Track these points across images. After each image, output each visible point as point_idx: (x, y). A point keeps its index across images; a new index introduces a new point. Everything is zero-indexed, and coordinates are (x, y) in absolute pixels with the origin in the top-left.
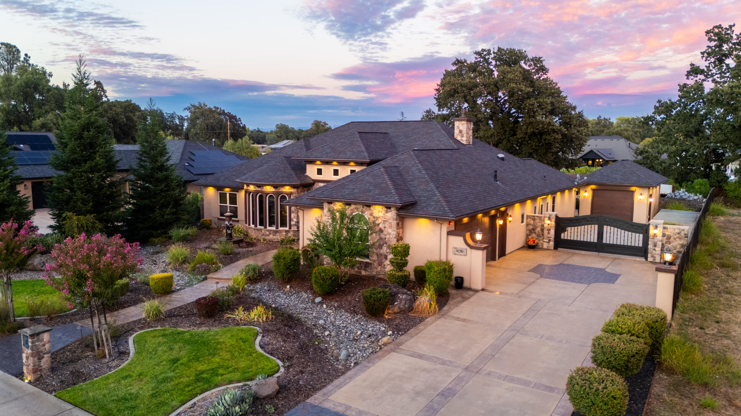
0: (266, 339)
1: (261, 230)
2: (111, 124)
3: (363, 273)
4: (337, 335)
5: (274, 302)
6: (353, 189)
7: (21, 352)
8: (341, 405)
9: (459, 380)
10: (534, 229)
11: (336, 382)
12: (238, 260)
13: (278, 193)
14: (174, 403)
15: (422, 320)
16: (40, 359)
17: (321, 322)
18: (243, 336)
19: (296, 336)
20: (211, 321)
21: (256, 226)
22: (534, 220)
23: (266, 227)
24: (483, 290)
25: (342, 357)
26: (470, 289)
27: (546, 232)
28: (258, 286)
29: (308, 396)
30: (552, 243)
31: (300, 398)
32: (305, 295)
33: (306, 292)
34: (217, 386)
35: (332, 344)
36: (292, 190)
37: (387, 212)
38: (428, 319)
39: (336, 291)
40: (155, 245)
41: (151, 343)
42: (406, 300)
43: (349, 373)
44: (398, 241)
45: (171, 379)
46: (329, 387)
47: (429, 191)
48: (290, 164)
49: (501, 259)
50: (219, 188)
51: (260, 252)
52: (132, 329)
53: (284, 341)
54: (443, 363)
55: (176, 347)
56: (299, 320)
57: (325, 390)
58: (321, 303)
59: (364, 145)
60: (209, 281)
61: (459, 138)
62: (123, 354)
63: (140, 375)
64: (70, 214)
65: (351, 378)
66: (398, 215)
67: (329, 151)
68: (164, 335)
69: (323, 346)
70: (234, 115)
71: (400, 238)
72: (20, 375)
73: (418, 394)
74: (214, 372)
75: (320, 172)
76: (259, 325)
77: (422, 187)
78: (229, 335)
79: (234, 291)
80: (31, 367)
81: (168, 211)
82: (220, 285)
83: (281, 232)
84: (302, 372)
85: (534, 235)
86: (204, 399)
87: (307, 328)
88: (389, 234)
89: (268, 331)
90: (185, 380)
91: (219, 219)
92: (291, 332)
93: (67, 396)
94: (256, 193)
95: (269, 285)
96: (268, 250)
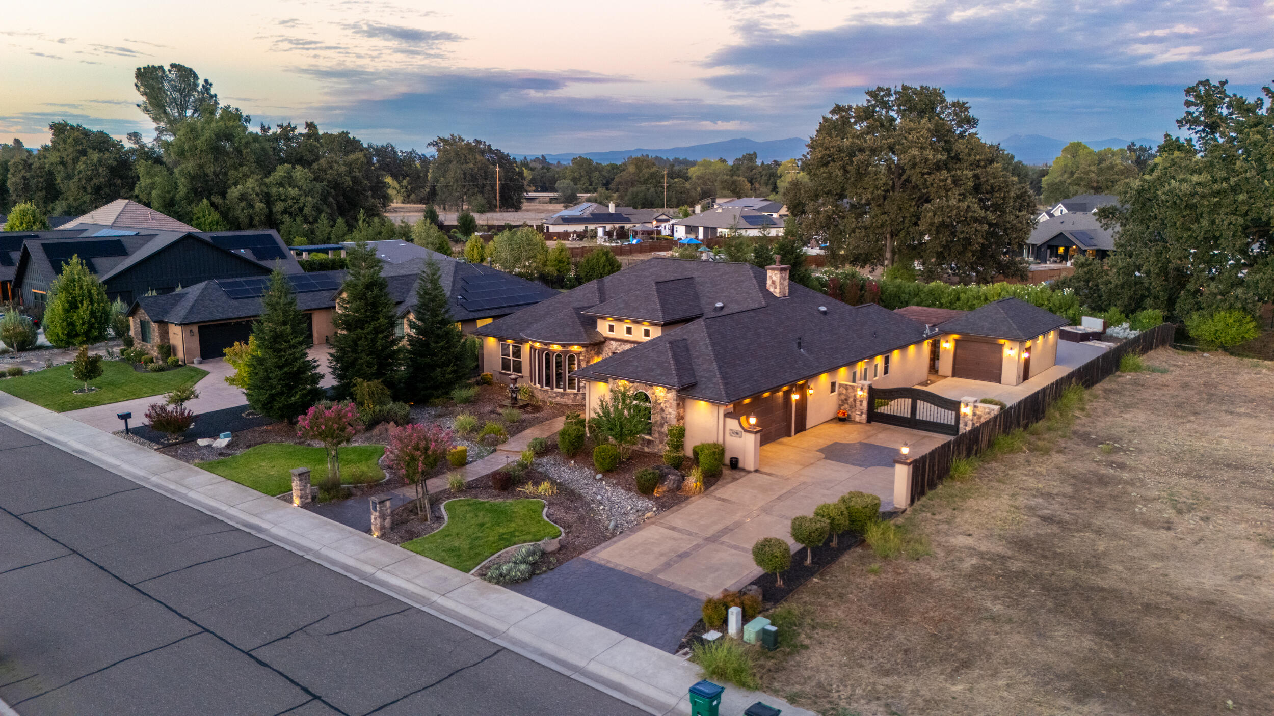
0: (552, 511)
1: (547, 391)
2: (332, 191)
3: (646, 449)
4: (611, 509)
5: (560, 477)
6: (637, 367)
7: (370, 514)
8: (604, 560)
9: (698, 546)
10: (846, 400)
11: (603, 545)
12: (524, 429)
13: (566, 353)
14: (486, 554)
15: (687, 498)
16: (384, 520)
17: (599, 497)
18: (533, 507)
19: (576, 509)
20: (505, 493)
21: (542, 387)
22: (847, 389)
23: (552, 389)
24: (756, 471)
25: (611, 527)
26: (743, 470)
27: (858, 403)
28: (545, 460)
29: (581, 553)
30: (864, 416)
31: (575, 554)
32: (588, 471)
33: (588, 468)
34: (515, 544)
35: (605, 516)
36: (581, 349)
37: (668, 392)
38: (693, 498)
39: (617, 468)
40: (436, 407)
41: (461, 511)
42: (674, 480)
43: (614, 539)
44: (678, 420)
45: (481, 538)
46: (598, 548)
47: (711, 371)
48: (579, 318)
49: (798, 435)
50: (501, 339)
51: (547, 419)
52: (441, 499)
53: (566, 513)
54: (690, 534)
55: (481, 514)
56: (580, 495)
57: (594, 550)
58: (601, 480)
59: (660, 300)
60: (498, 453)
61: (771, 290)
62: (439, 519)
63: (458, 534)
64: (360, 380)
65: (615, 542)
66: (678, 396)
67: (621, 306)
68: (469, 505)
69: (597, 518)
70: (506, 153)
71: (680, 418)
72: (369, 531)
73: (662, 555)
74: (512, 534)
75: (611, 328)
76: (545, 499)
77: (705, 366)
78: (521, 506)
79: (523, 466)
80: (378, 526)
81: (449, 369)
82: (510, 460)
83: (568, 394)
84: (578, 537)
85: (846, 406)
86: (507, 552)
87: (586, 503)
88: (670, 414)
89: (553, 504)
90: (491, 539)
91: (501, 373)
92: (572, 506)
93: (410, 547)
94: (542, 350)
95: (555, 460)
96: (556, 417)
